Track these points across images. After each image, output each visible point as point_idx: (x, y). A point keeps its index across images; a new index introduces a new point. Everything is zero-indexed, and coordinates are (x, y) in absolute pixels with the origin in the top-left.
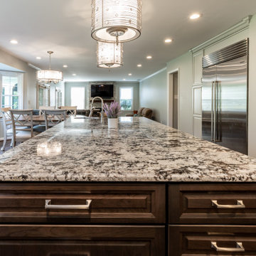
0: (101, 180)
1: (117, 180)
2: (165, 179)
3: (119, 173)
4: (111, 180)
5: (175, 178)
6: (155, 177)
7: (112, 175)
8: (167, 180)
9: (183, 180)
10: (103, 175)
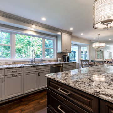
0: (72, 86)
1: (77, 88)
2: (97, 95)
3: (79, 86)
4: (75, 88)
5: (102, 97)
6: (92, 93)
7: (76, 86)
8: (98, 96)
9: (107, 100)
10: (73, 85)
